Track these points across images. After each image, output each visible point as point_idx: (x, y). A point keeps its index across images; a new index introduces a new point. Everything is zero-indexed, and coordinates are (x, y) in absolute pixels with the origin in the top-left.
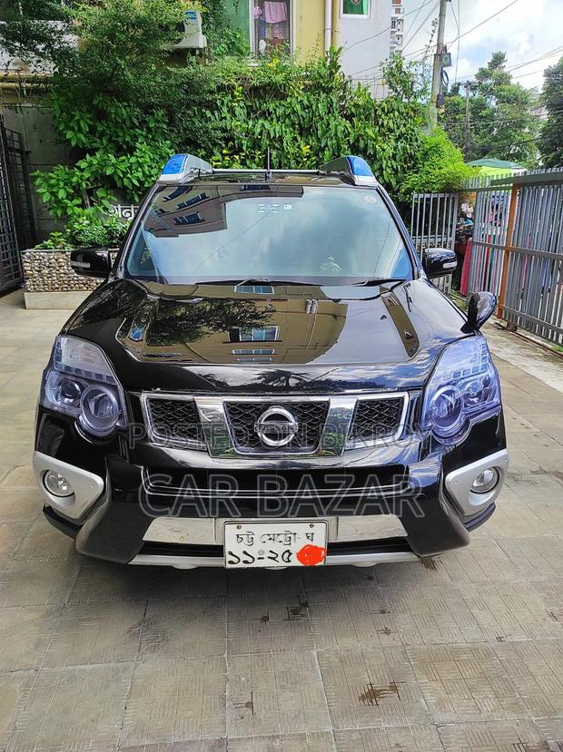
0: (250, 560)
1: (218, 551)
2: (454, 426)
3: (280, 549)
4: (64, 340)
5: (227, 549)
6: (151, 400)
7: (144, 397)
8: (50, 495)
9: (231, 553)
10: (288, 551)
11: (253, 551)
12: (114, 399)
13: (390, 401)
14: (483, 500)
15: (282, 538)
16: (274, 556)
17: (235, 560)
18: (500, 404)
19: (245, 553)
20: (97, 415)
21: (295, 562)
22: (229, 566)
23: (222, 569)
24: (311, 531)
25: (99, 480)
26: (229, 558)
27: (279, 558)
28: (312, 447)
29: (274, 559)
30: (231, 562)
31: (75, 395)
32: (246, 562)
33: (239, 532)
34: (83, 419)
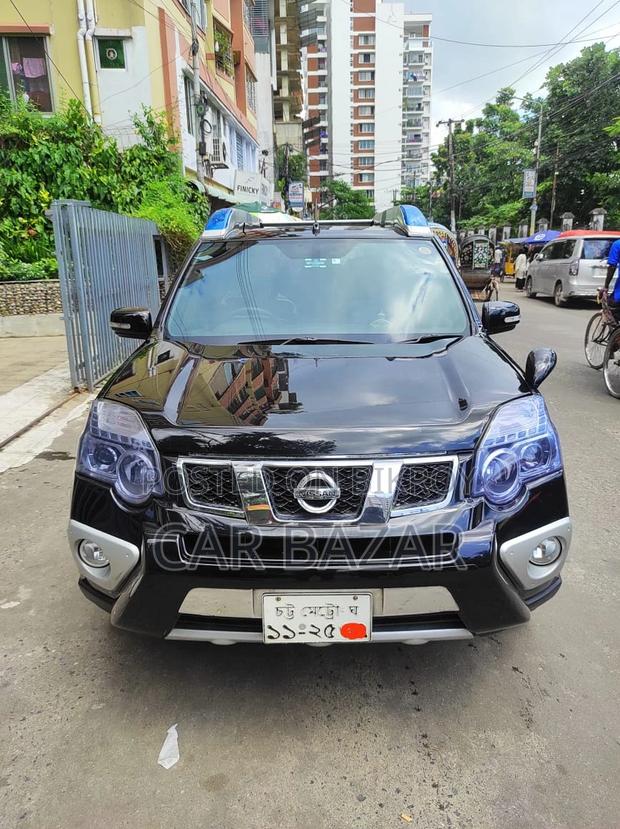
0: (290, 634)
1: (256, 625)
2: (510, 492)
3: (322, 623)
4: (101, 405)
5: (266, 623)
6: (187, 466)
7: (180, 462)
8: (85, 565)
9: (270, 627)
10: (331, 626)
11: (294, 626)
12: (150, 465)
13: (438, 464)
14: (545, 573)
15: (323, 611)
16: (315, 630)
17: (275, 635)
18: (562, 468)
19: (285, 627)
20: (134, 481)
21: (339, 638)
22: (269, 641)
23: (261, 645)
24: (354, 603)
25: (134, 549)
26: (268, 632)
27: (321, 633)
28: (355, 514)
29: (315, 634)
30: (271, 637)
31: (110, 461)
32: (286, 637)
33: (279, 604)
34: (120, 486)
